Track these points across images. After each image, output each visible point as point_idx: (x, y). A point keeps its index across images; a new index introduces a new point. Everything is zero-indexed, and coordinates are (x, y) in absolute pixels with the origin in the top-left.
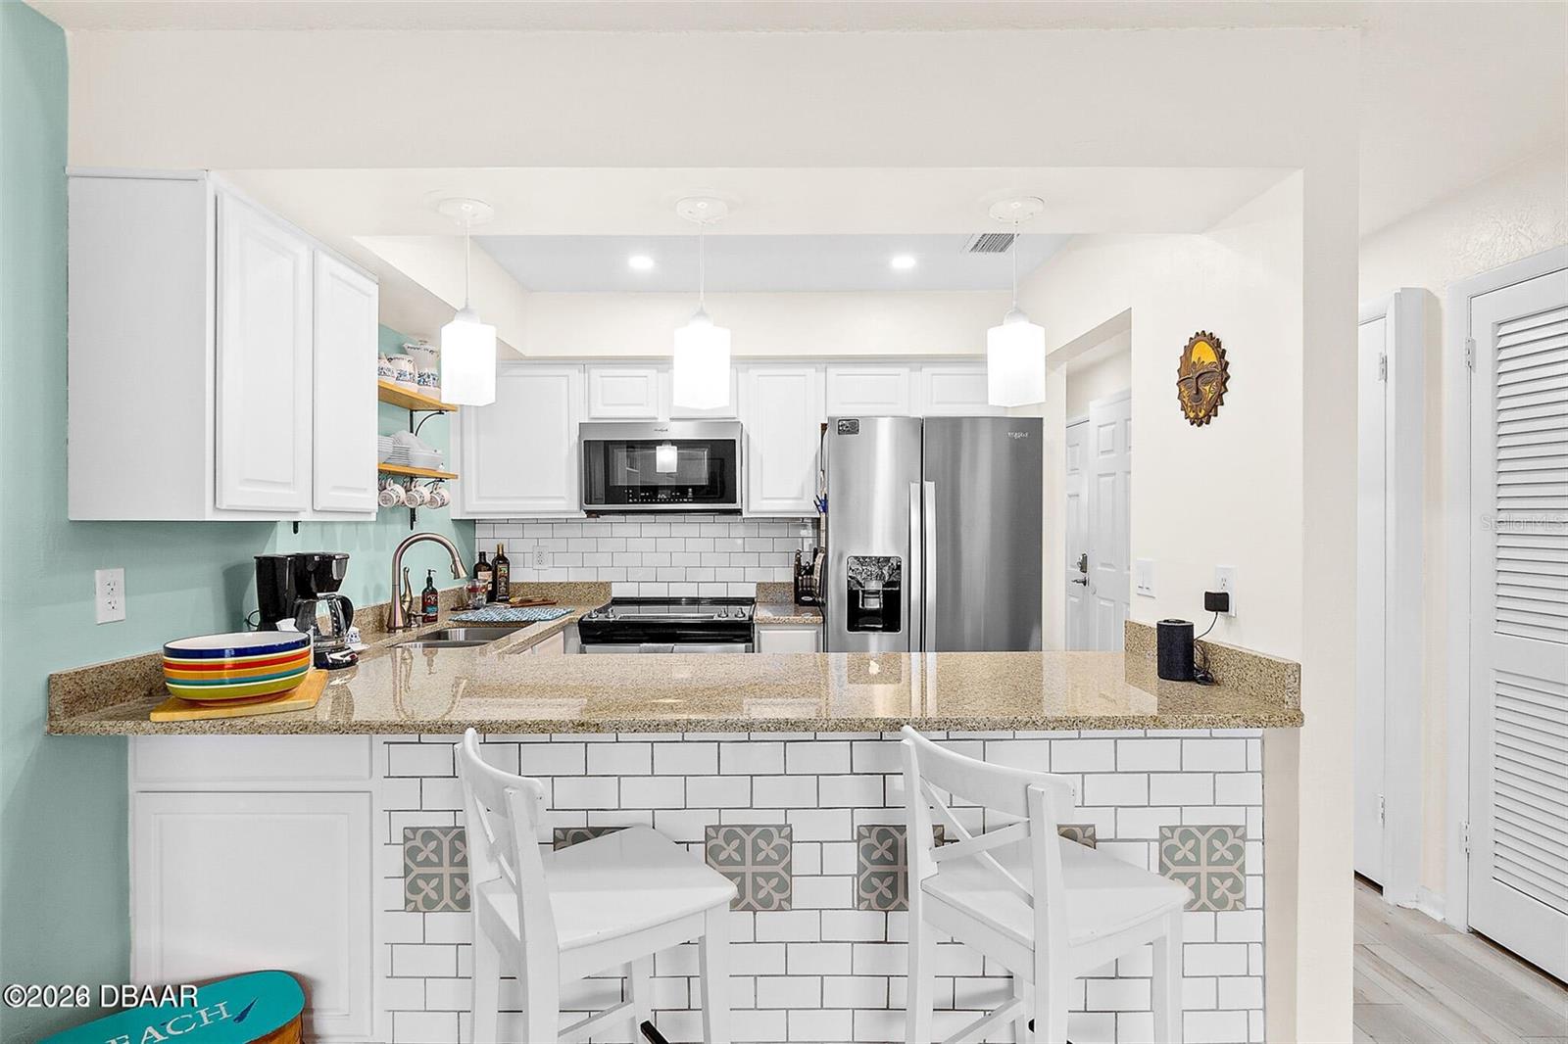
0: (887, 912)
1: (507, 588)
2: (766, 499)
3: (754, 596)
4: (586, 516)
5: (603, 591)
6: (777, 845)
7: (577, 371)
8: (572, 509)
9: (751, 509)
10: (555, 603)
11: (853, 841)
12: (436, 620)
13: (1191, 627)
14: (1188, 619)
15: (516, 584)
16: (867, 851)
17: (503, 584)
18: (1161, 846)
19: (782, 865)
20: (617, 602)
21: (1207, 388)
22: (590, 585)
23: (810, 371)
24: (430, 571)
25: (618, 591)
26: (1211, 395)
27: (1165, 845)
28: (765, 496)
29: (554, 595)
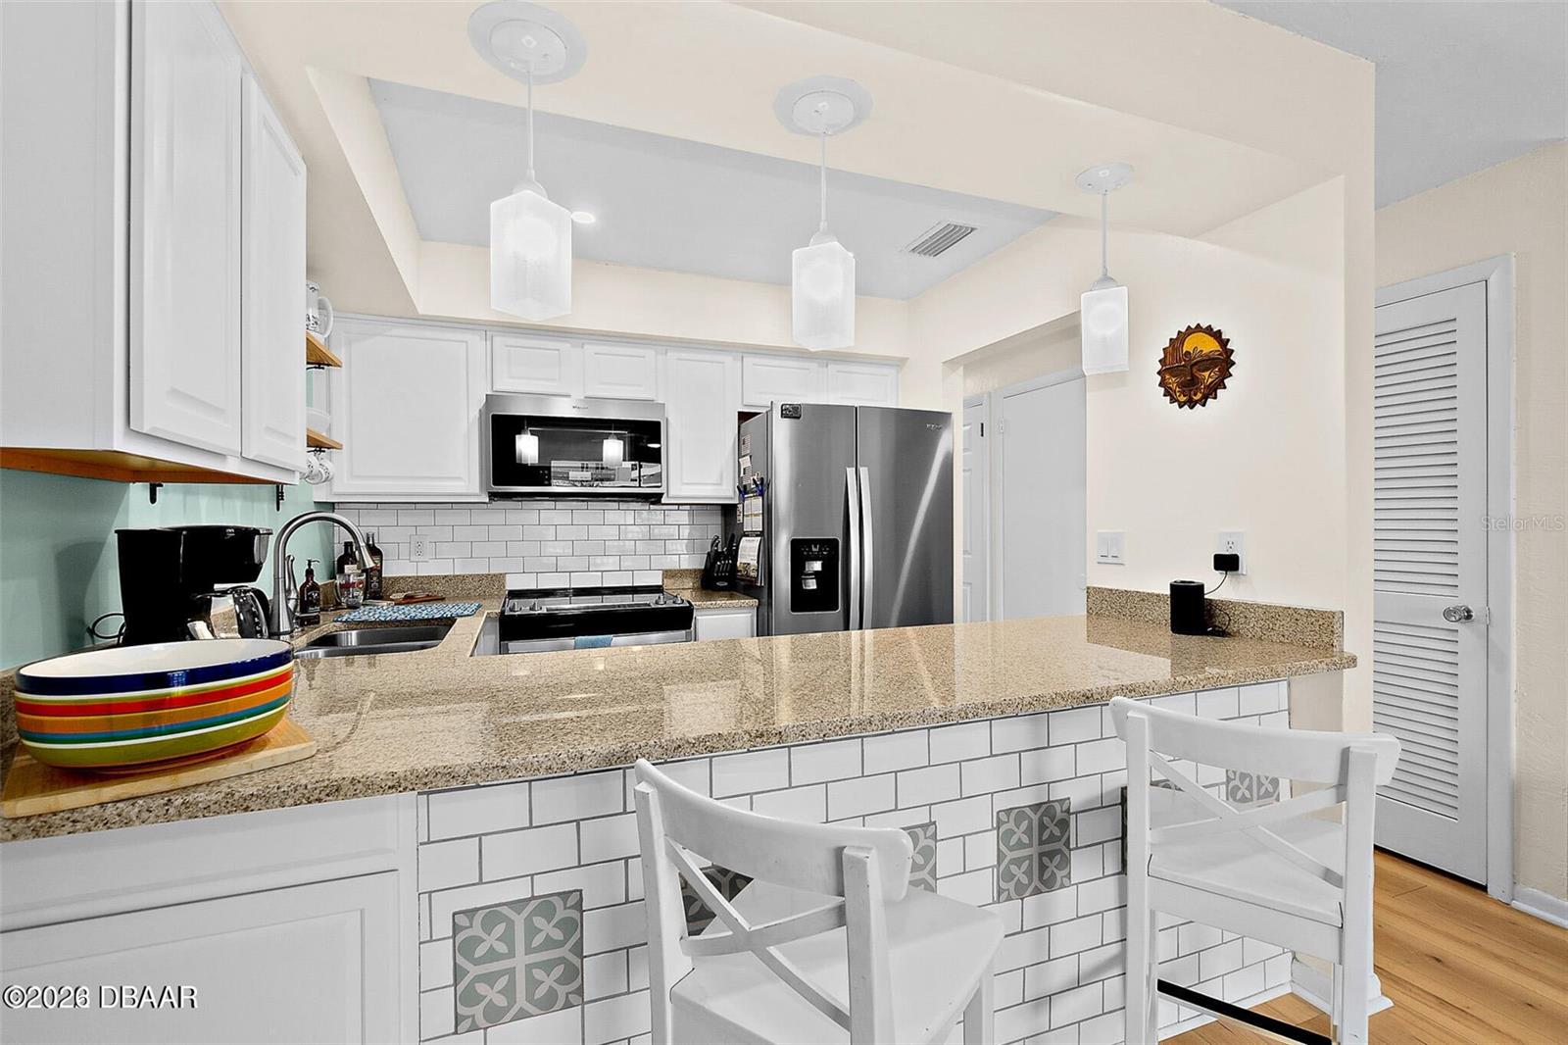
0: (1022, 899)
1: (380, 582)
2: (687, 484)
3: (661, 584)
4: (487, 500)
5: (496, 584)
6: (923, 847)
7: (478, 338)
8: (471, 491)
9: (671, 493)
10: (443, 599)
11: (993, 829)
12: (318, 622)
13: (1201, 587)
14: (1197, 579)
15: (390, 578)
16: (1004, 838)
17: (375, 579)
18: (1227, 787)
19: (928, 868)
20: (515, 594)
21: (1206, 374)
22: (481, 577)
23: (728, 359)
24: (310, 562)
25: (514, 583)
26: (1210, 380)
27: (1231, 785)
28: (686, 481)
29: (438, 589)
